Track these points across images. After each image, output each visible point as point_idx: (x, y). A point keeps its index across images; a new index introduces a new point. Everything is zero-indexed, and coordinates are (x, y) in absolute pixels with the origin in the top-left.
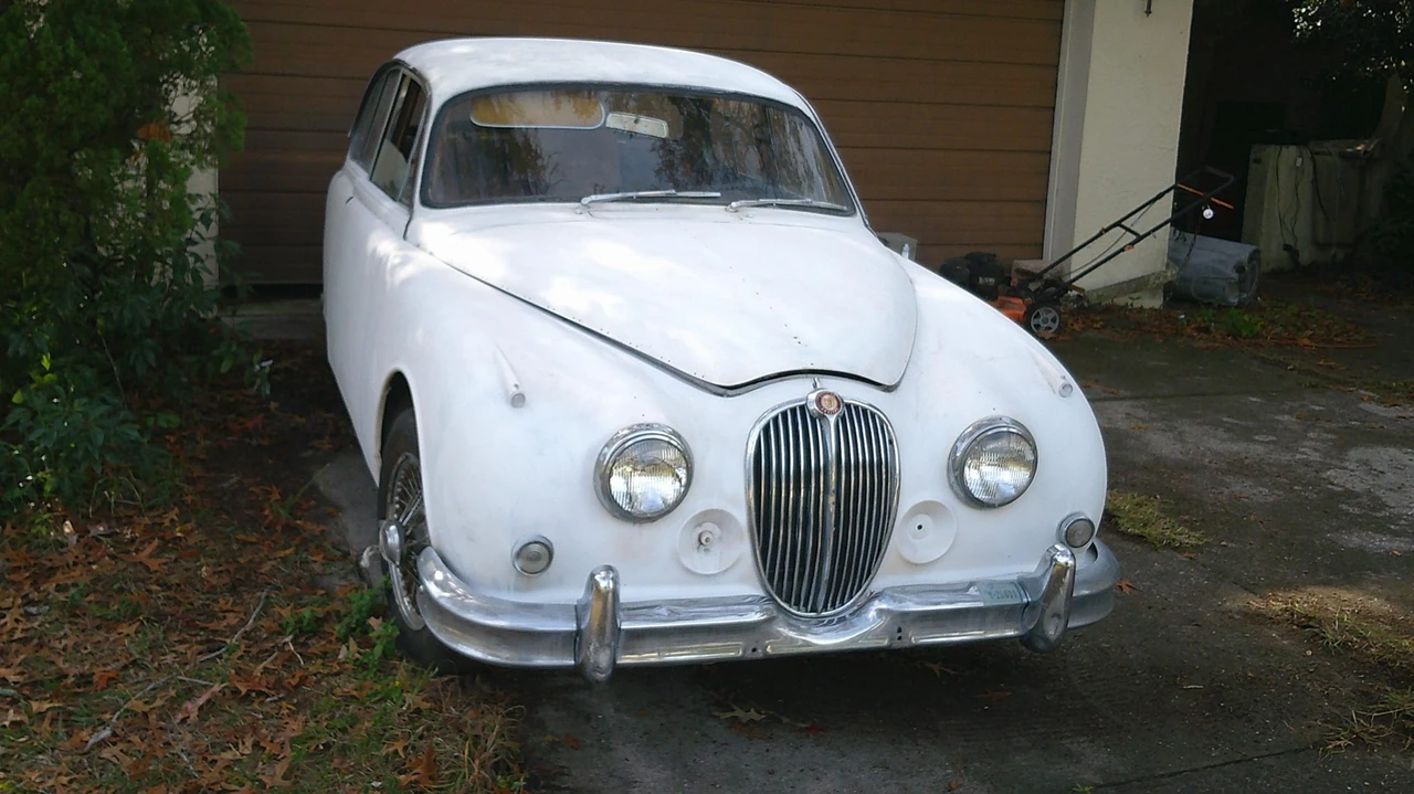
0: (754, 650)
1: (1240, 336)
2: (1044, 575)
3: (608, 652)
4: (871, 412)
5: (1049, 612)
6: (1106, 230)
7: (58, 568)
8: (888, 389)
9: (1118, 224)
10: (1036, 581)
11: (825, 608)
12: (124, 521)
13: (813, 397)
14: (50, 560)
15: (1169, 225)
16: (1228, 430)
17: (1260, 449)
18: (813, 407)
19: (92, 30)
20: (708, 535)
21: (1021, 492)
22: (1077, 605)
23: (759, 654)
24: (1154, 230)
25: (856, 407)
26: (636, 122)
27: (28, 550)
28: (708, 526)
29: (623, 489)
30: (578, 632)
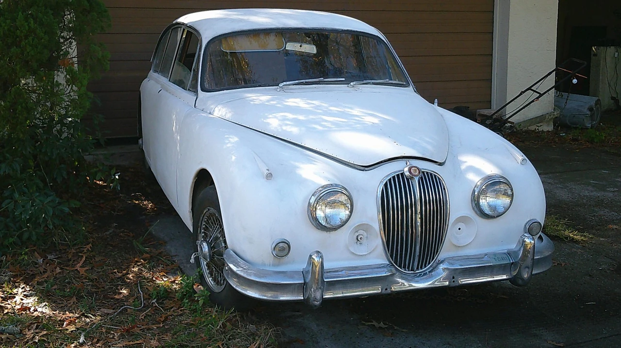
0: (386, 289)
1: (594, 142)
2: (520, 249)
3: (320, 291)
4: (434, 175)
5: (523, 266)
6: (524, 92)
7: (36, 274)
8: (441, 164)
9: (529, 89)
10: (516, 253)
11: (418, 269)
12: (63, 251)
13: (406, 169)
14: (32, 271)
15: (554, 89)
16: (593, 187)
17: (611, 195)
18: (407, 174)
19: (40, 15)
20: (362, 236)
21: (507, 209)
22: (536, 263)
23: (389, 291)
24: (548, 91)
25: (427, 173)
26: (301, 46)
27: (20, 267)
28: (361, 232)
29: (322, 215)
30: (305, 283)
